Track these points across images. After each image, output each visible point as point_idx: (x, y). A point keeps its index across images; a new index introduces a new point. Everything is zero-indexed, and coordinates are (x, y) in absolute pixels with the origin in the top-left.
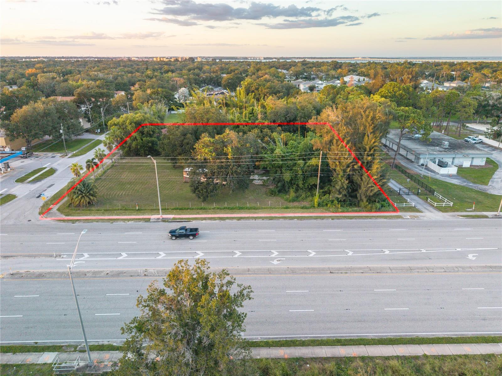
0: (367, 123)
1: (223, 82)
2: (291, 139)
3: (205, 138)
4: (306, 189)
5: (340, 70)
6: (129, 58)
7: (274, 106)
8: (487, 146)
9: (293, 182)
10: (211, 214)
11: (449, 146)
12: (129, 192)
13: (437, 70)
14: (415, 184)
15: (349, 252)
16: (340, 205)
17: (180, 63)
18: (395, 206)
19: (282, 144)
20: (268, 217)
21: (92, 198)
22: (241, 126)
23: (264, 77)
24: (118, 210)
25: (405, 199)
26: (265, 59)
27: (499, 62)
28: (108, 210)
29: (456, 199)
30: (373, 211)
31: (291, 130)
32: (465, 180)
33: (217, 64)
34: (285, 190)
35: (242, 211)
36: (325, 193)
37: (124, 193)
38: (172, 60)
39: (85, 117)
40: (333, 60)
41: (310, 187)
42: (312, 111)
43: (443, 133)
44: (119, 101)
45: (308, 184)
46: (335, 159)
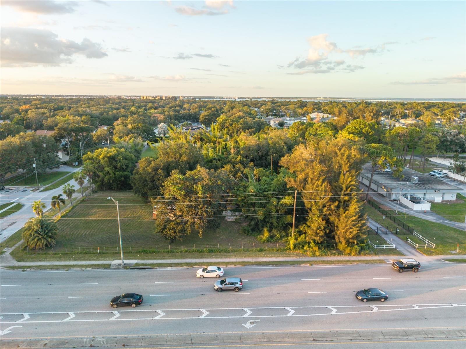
0: (343, 161)
1: (201, 119)
2: (264, 175)
3: (176, 175)
4: (280, 227)
5: (305, 108)
6: (119, 96)
7: (247, 142)
8: (452, 180)
9: (267, 220)
10: (178, 259)
11: (419, 181)
12: (94, 231)
13: (391, 108)
14: (391, 221)
15: (332, 309)
16: (317, 248)
17: (164, 101)
18: (375, 248)
19: (255, 180)
20: (240, 262)
21: (49, 240)
22: (214, 161)
23: (238, 114)
24: (78, 253)
25: (384, 240)
26: (239, 98)
27: (443, 103)
28: (66, 254)
29: (436, 239)
30: (352, 254)
31: (264, 164)
32: (441, 217)
33: (197, 102)
34: (259, 229)
35: (212, 254)
36: (300, 233)
37: (88, 233)
38: (157, 98)
39: (64, 150)
40: (298, 99)
41: (284, 226)
42: (283, 146)
43: (408, 166)
44: (101, 135)
45: (282, 223)
46: (311, 198)
